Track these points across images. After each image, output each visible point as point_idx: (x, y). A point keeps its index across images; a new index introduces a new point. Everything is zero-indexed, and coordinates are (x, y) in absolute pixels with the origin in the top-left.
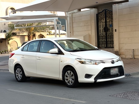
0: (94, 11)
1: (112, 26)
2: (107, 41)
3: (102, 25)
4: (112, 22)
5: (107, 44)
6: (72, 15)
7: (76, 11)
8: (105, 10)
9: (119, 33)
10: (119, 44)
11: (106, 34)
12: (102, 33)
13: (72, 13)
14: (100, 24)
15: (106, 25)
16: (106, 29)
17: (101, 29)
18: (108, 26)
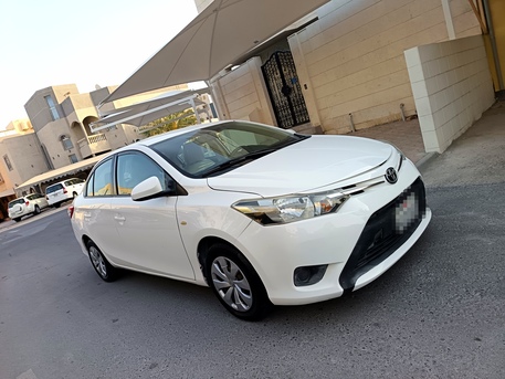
0: (254, 63)
1: (296, 80)
2: (293, 114)
3: (276, 84)
4: (294, 72)
5: (294, 118)
6: (219, 83)
7: (222, 73)
8: (276, 54)
9: (313, 89)
10: (319, 111)
11: (289, 99)
12: (281, 99)
13: (218, 79)
14: (271, 84)
15: (284, 81)
16: (286, 90)
17: (277, 92)
18: (288, 83)
